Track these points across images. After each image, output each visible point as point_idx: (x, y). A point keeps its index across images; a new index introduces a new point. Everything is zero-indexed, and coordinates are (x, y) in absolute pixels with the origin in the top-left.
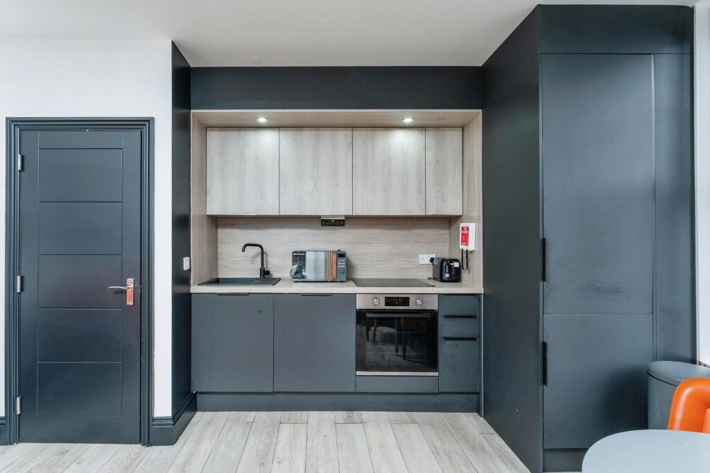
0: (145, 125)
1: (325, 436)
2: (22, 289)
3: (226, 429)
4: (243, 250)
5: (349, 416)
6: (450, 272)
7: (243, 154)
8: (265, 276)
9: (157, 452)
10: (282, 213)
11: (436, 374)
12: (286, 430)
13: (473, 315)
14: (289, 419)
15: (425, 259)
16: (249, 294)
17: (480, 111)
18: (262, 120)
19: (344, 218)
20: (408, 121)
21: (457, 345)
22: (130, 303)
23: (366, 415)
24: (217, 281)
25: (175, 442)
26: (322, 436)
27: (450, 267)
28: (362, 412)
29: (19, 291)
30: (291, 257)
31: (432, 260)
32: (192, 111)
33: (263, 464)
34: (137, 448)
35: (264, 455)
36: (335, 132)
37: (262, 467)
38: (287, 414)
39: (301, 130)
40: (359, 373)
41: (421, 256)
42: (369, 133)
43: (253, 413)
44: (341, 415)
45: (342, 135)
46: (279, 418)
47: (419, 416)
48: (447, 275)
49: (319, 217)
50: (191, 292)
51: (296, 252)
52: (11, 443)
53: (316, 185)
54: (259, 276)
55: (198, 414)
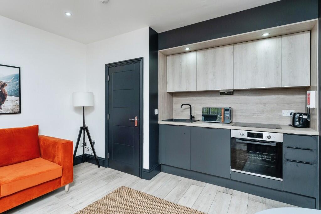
0: (140, 60)
1: (210, 194)
2: (109, 119)
3: (169, 180)
4: (181, 107)
5: (227, 190)
6: (299, 121)
7: (181, 65)
8: (192, 119)
9: (143, 181)
10: (198, 90)
11: (281, 180)
12: (193, 187)
13: (311, 148)
14: (197, 184)
15: (287, 113)
16: (180, 125)
17: (317, 19)
18: (187, 49)
19: (232, 91)
20: (266, 35)
21: (297, 165)
22: (136, 125)
23: (236, 192)
24: (172, 120)
25: (150, 180)
26: (208, 194)
27: (299, 119)
28: (234, 190)
29: (108, 119)
30: (202, 110)
31: (291, 114)
32: (159, 51)
33: (178, 196)
34: (138, 178)
35: (180, 193)
36: (224, 48)
37: (177, 197)
38: (196, 181)
39: (207, 50)
40: (232, 170)
41: (284, 111)
42: (244, 45)
43: (182, 178)
44: (222, 189)
45: (228, 49)
46: (192, 182)
47: (270, 201)
48: (297, 123)
49: (218, 91)
50: (159, 123)
51: (203, 108)
52: (106, 167)
53: (214, 75)
54: (189, 119)
55: (161, 173)
